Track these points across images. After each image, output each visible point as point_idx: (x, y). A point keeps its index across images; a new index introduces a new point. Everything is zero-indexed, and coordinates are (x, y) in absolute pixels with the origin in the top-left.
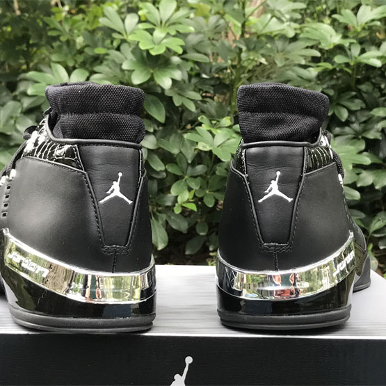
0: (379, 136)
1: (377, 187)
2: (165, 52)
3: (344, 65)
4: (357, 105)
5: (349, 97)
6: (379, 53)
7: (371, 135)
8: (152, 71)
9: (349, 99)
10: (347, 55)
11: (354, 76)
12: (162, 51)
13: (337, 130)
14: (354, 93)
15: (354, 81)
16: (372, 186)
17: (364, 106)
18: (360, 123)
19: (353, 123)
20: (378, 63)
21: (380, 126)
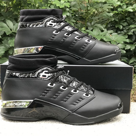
0: (132, 34)
1: (131, 50)
2: (64, 7)
3: (121, 12)
4: (125, 24)
5: (123, 22)
6: (132, 8)
7: (129, 34)
10: (122, 8)
11: (125, 15)
12: (63, 7)
13: (119, 32)
14: (125, 20)
16: (130, 49)
17: (128, 24)
18: (126, 30)
19: (124, 30)
20: (132, 11)
21: (132, 31)
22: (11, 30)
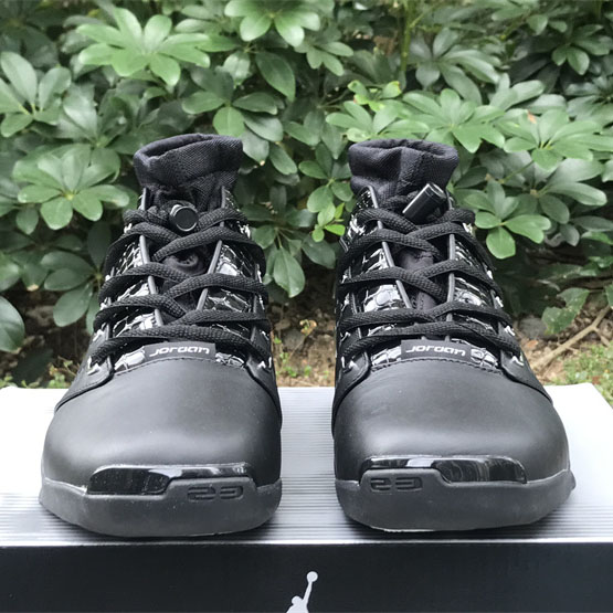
4: (603, 46)
5: (591, 33)
9: (591, 36)
13: (572, 88)
14: (599, 27)
15: (600, 6)
18: (608, 77)
19: (598, 76)
22: (28, 106)
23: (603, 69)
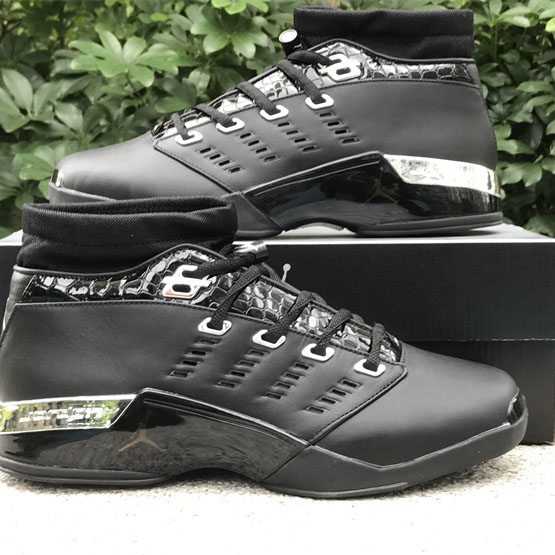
0: (529, 119)
1: (527, 185)
2: (244, 12)
3: (480, 29)
4: (499, 80)
5: (489, 69)
6: (527, 10)
7: (519, 118)
8: (229, 36)
9: (489, 72)
10: (484, 14)
11: (496, 42)
12: (241, 9)
14: (495, 65)
15: (496, 51)
16: (522, 183)
17: (509, 81)
18: (504, 104)
19: (495, 104)
20: (526, 23)
21: (530, 105)
22: (24, 111)
23: (499, 98)
